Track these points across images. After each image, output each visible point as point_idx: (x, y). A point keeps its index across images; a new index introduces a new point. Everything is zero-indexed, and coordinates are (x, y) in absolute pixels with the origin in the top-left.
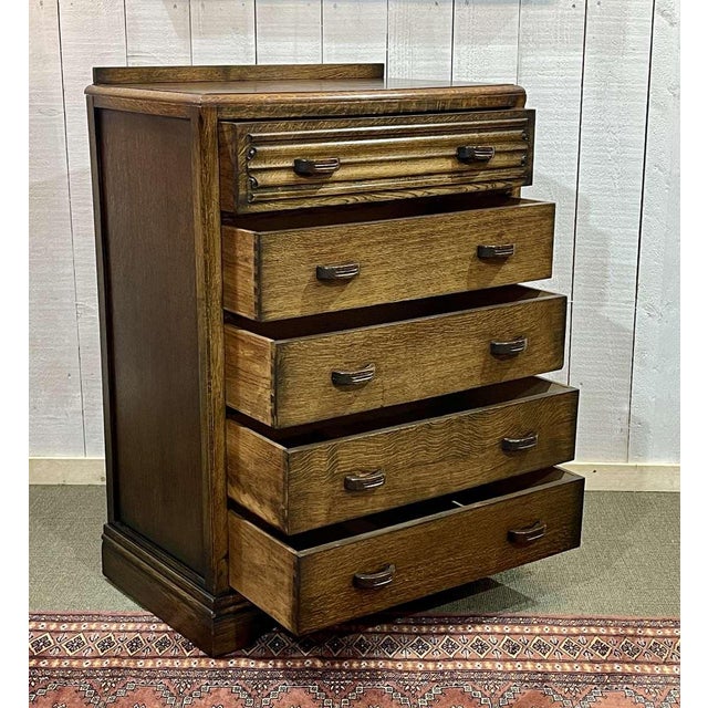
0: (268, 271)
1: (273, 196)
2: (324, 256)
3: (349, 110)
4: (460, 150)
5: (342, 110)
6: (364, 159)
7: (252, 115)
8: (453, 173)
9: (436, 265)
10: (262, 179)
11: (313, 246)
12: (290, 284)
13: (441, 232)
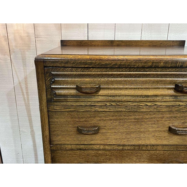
0: (53, 126)
1: (64, 100)
2: (82, 123)
3: (120, 65)
4: (177, 86)
5: (116, 64)
6: (116, 87)
7: (63, 65)
8: (171, 96)
9: (144, 132)
10: (58, 92)
11: (75, 118)
12: (64, 132)
13: (147, 118)
